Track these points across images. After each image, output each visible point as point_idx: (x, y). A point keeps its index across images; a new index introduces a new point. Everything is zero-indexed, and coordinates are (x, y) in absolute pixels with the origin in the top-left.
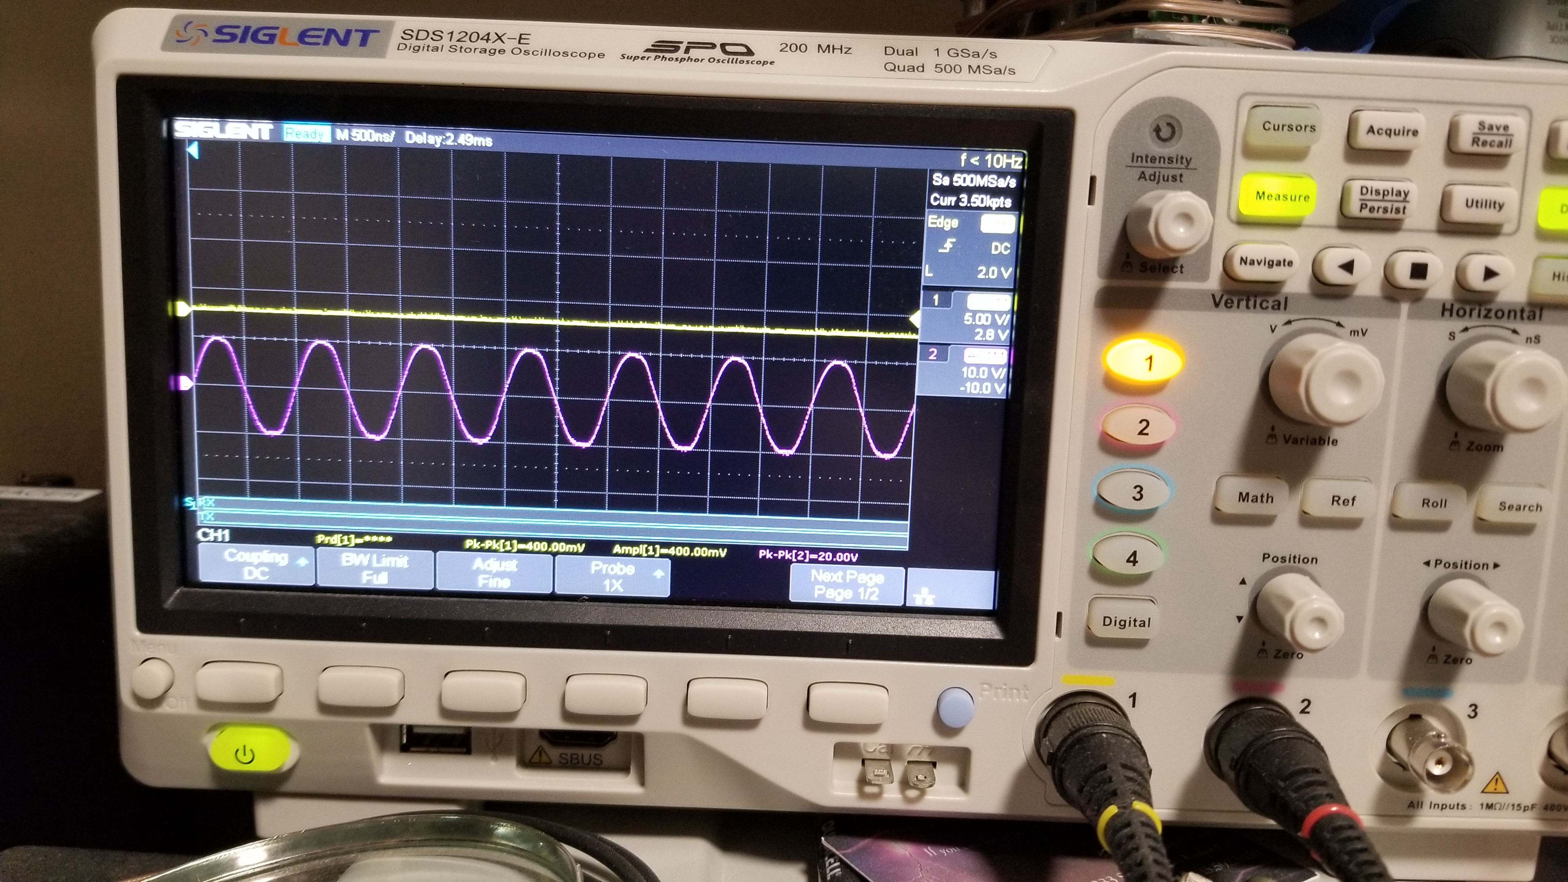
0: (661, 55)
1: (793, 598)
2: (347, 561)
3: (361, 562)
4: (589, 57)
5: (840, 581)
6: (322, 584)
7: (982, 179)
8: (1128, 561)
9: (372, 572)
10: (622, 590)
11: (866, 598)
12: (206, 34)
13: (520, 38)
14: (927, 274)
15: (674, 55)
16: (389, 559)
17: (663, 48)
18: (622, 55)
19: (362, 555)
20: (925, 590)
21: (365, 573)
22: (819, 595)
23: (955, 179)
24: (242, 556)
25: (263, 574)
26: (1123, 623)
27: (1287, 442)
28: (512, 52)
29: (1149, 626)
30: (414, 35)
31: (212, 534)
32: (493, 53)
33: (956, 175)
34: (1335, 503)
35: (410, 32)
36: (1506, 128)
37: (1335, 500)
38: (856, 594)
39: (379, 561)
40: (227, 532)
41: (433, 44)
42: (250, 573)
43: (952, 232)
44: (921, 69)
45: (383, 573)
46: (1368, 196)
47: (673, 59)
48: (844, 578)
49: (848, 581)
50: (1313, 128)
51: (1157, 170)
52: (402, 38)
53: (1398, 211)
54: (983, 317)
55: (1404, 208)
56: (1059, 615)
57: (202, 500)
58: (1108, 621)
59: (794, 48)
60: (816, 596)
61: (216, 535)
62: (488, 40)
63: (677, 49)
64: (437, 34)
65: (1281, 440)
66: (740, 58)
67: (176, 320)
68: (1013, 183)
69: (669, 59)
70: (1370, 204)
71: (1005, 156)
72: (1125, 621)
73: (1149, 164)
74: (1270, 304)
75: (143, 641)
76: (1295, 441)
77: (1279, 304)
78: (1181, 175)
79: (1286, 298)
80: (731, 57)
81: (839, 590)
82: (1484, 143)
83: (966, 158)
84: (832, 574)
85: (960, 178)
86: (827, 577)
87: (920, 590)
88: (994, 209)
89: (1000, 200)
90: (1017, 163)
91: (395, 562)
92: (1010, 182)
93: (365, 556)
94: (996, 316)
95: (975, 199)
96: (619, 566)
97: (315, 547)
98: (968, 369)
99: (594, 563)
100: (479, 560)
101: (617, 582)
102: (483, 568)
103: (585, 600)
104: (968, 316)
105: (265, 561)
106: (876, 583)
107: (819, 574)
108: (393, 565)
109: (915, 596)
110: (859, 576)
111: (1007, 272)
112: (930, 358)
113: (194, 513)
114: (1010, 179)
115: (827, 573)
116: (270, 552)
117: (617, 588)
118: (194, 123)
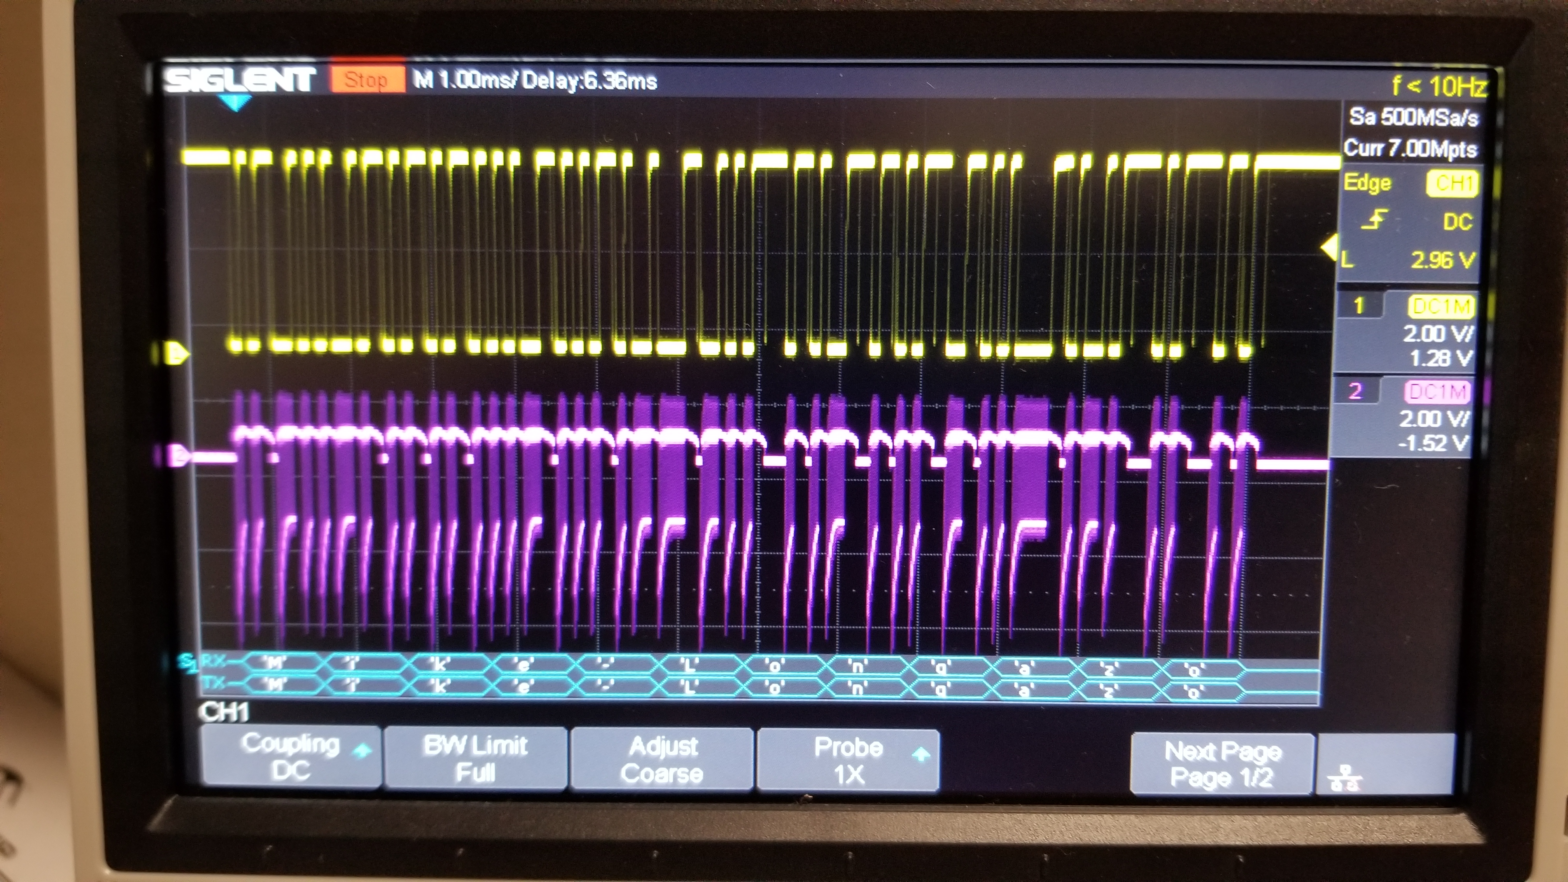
1: (1137, 787)
2: (432, 748)
3: (454, 749)
5: (1212, 758)
6: (393, 784)
7: (1426, 115)
9: (470, 764)
10: (862, 782)
11: (1253, 784)
14: (1344, 265)
16: (497, 742)
19: (454, 738)
20: (1346, 769)
21: (460, 765)
22: (1179, 782)
23: (1384, 115)
24: (268, 744)
25: (301, 770)
31: (222, 711)
33: (1386, 109)
38: (1238, 780)
39: (481, 746)
40: (245, 706)
42: (282, 770)
43: (1383, 199)
45: (488, 764)
48: (1218, 754)
49: (1224, 758)
54: (1434, 330)
57: (205, 658)
60: (1173, 783)
61: (228, 711)
67: (166, 372)
68: (1474, 120)
71: (1460, 78)
81: (1209, 773)
83: (1399, 81)
84: (1198, 747)
85: (1391, 113)
86: (1190, 753)
87: (1338, 768)
88: (1450, 160)
89: (1455, 146)
90: (1478, 87)
91: (507, 746)
92: (1470, 118)
93: (460, 739)
94: (1453, 328)
95: (1413, 145)
96: (859, 743)
97: (383, 726)
98: (1410, 414)
99: (818, 739)
100: (638, 739)
101: (855, 769)
102: (644, 753)
103: (807, 801)
104: (1410, 330)
105: (304, 750)
106: (1269, 759)
107: (1177, 747)
108: (504, 752)
109: (1330, 778)
110: (1242, 749)
111: (1468, 257)
112: (1352, 397)
113: (193, 679)
114: (1469, 114)
115: (1191, 747)
116: (313, 736)
117: (855, 779)
118: (194, 71)
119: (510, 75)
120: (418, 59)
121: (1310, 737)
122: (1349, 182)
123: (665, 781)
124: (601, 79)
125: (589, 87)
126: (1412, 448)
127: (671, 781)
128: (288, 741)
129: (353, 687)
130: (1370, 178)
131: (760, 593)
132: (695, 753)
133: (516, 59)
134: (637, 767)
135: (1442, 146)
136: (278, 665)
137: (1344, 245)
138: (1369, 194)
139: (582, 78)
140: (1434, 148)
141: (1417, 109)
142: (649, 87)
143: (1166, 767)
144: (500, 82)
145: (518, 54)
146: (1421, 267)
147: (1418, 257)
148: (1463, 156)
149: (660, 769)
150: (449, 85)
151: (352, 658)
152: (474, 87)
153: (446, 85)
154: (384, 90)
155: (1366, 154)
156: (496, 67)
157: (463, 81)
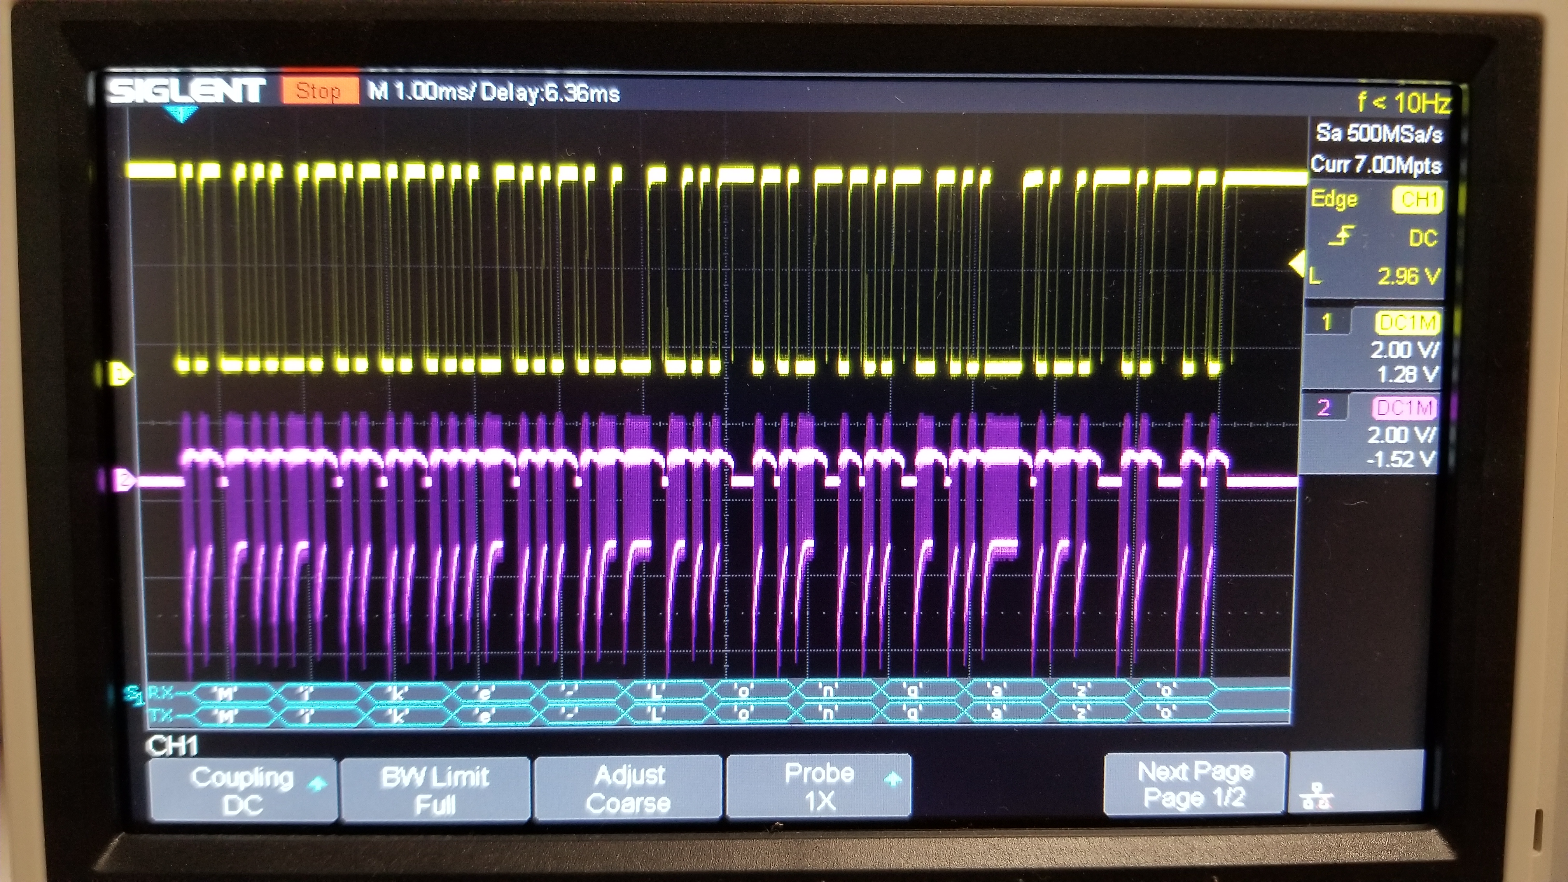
1: (1110, 809)
2: (390, 781)
3: (413, 781)
5: (1185, 778)
6: (350, 817)
7: (1391, 131)
9: (429, 796)
10: (834, 808)
11: (1225, 804)
14: (1311, 282)
16: (457, 773)
19: (413, 770)
20: (1317, 787)
21: (420, 797)
22: (1152, 803)
23: (1350, 132)
24: (218, 779)
25: (253, 805)
31: (170, 745)
38: (1211, 799)
39: (441, 778)
40: (194, 740)
42: (233, 805)
43: (1349, 215)
45: (449, 796)
48: (1190, 774)
49: (1196, 777)
54: (1400, 346)
56: (1539, 815)
57: (152, 690)
60: (1146, 804)
61: (176, 744)
67: (109, 393)
68: (1438, 137)
71: (1424, 95)
81: (1182, 793)
83: (1365, 98)
84: (1171, 767)
85: (1357, 129)
86: (1163, 773)
87: (1310, 787)
88: (1415, 176)
89: (1420, 162)
90: (1442, 105)
91: (468, 778)
92: (1434, 135)
93: (419, 771)
94: (1419, 344)
95: (1379, 161)
96: (830, 769)
97: (339, 758)
98: (1378, 429)
99: (789, 765)
100: (603, 768)
101: (827, 796)
102: (610, 782)
103: (778, 829)
104: (1377, 346)
105: (256, 785)
106: (1242, 779)
107: (1150, 769)
108: (464, 783)
109: (1301, 796)
110: (1214, 769)
111: (1433, 274)
112: (1321, 414)
113: (140, 712)
114: (1433, 131)
115: (1164, 767)
116: (265, 770)
117: (826, 806)
118: (138, 81)
119: (469, 88)
120: (372, 70)
121: (1282, 755)
122: (1316, 198)
123: (631, 811)
124: (562, 91)
125: (550, 100)
126: (1380, 465)
127: (638, 810)
128: (239, 776)
129: (307, 719)
130: (1337, 194)
131: (728, 616)
132: (662, 782)
133: (474, 71)
134: (603, 797)
135: (1407, 162)
136: (228, 696)
137: (1311, 261)
138: (1336, 211)
139: (542, 90)
140: (1399, 164)
141: (1382, 125)
142: (611, 99)
143: (1138, 789)
144: (457, 93)
145: (476, 66)
146: (1387, 283)
147: (1384, 273)
148: (1427, 172)
149: (627, 799)
150: (405, 97)
151: (306, 688)
152: (430, 98)
153: (401, 97)
154: (336, 102)
155: (1333, 171)
156: (454, 78)
157: (419, 93)
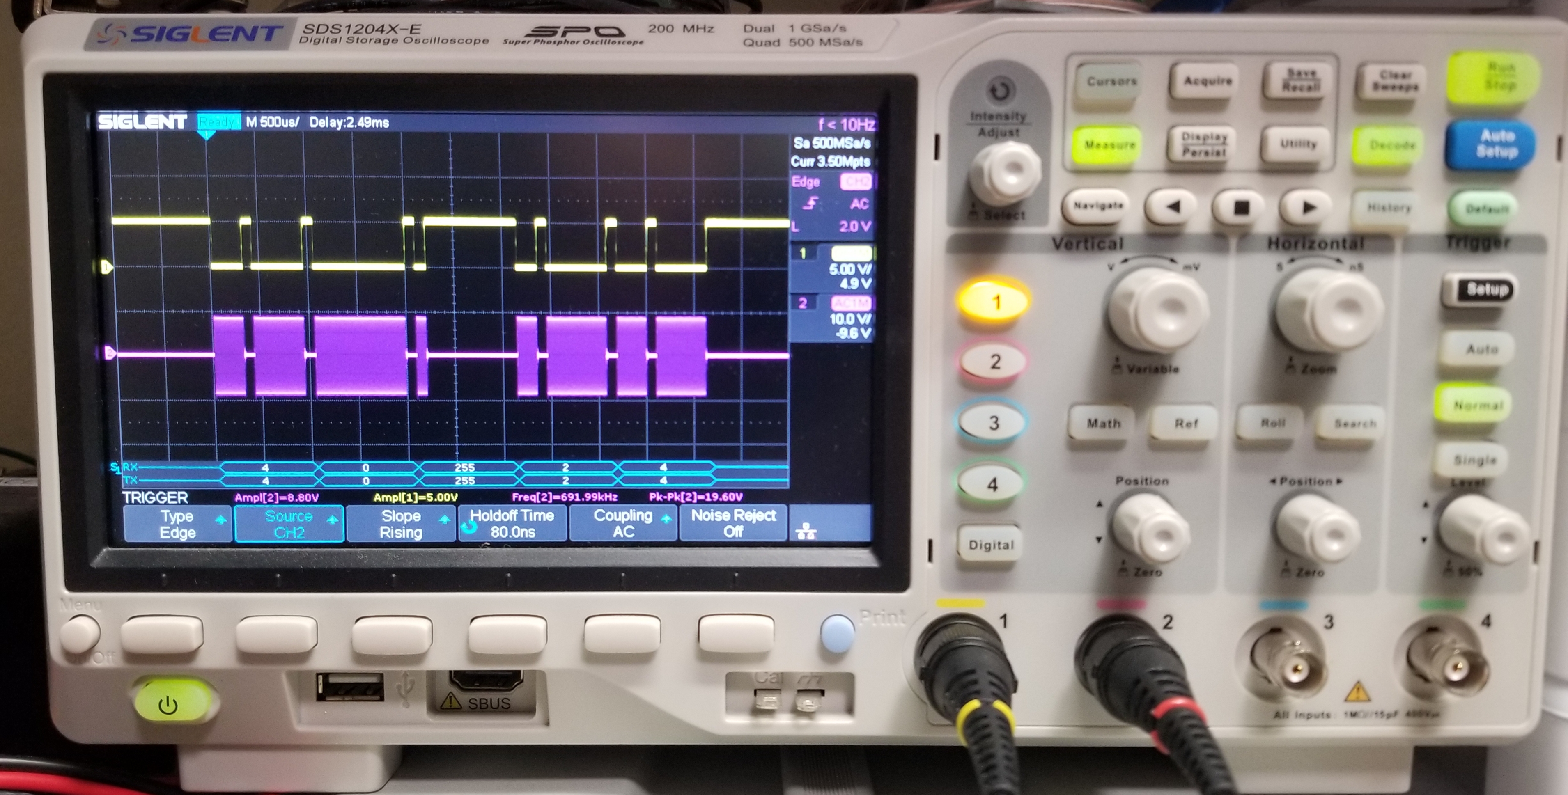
0: (540, 39)
4: (475, 43)
6: (239, 539)
7: (839, 141)
8: (989, 487)
12: (125, 35)
13: (412, 29)
14: (794, 230)
15: (552, 39)
17: (542, 33)
18: (505, 41)
20: (806, 526)
23: (814, 142)
26: (988, 546)
27: (1131, 371)
28: (404, 41)
29: (1012, 547)
30: (315, 29)
32: (386, 42)
33: (815, 139)
34: (1179, 427)
35: (311, 27)
36: (1313, 73)
37: (1179, 423)
41: (332, 36)
43: (815, 191)
44: (776, 43)
46: (1190, 141)
47: (551, 42)
49: (736, 519)
50: (1134, 82)
51: (995, 127)
52: (304, 32)
53: (1218, 153)
54: (847, 267)
55: (1224, 151)
56: (930, 542)
57: (125, 465)
58: (974, 545)
59: (661, 28)
62: (382, 31)
63: (555, 33)
64: (337, 28)
65: (1125, 369)
66: (613, 39)
69: (548, 43)
70: (1192, 148)
71: (859, 120)
72: (990, 544)
73: (988, 122)
74: (1107, 244)
75: (71, 599)
76: (1139, 370)
77: (1115, 244)
78: (1017, 131)
79: (1121, 239)
80: (604, 39)
82: (1294, 88)
83: (823, 122)
85: (818, 140)
87: (802, 525)
88: (854, 168)
89: (856, 160)
90: (870, 125)
92: (865, 143)
94: (859, 266)
95: (832, 160)
98: (836, 316)
103: (487, 546)
104: (833, 267)
109: (797, 529)
110: (746, 514)
111: (866, 224)
112: (801, 307)
113: (118, 477)
114: (865, 140)
118: (115, 117)
120: (248, 110)
121: (784, 506)
124: (356, 122)
125: (349, 127)
127: (406, 535)
130: (807, 179)
132: (420, 520)
133: (304, 111)
135: (849, 160)
137: (793, 218)
139: (345, 121)
140: (844, 161)
141: (833, 138)
142: (384, 126)
145: (306, 108)
148: (862, 166)
150: (264, 125)
154: (229, 128)
155: (805, 165)
